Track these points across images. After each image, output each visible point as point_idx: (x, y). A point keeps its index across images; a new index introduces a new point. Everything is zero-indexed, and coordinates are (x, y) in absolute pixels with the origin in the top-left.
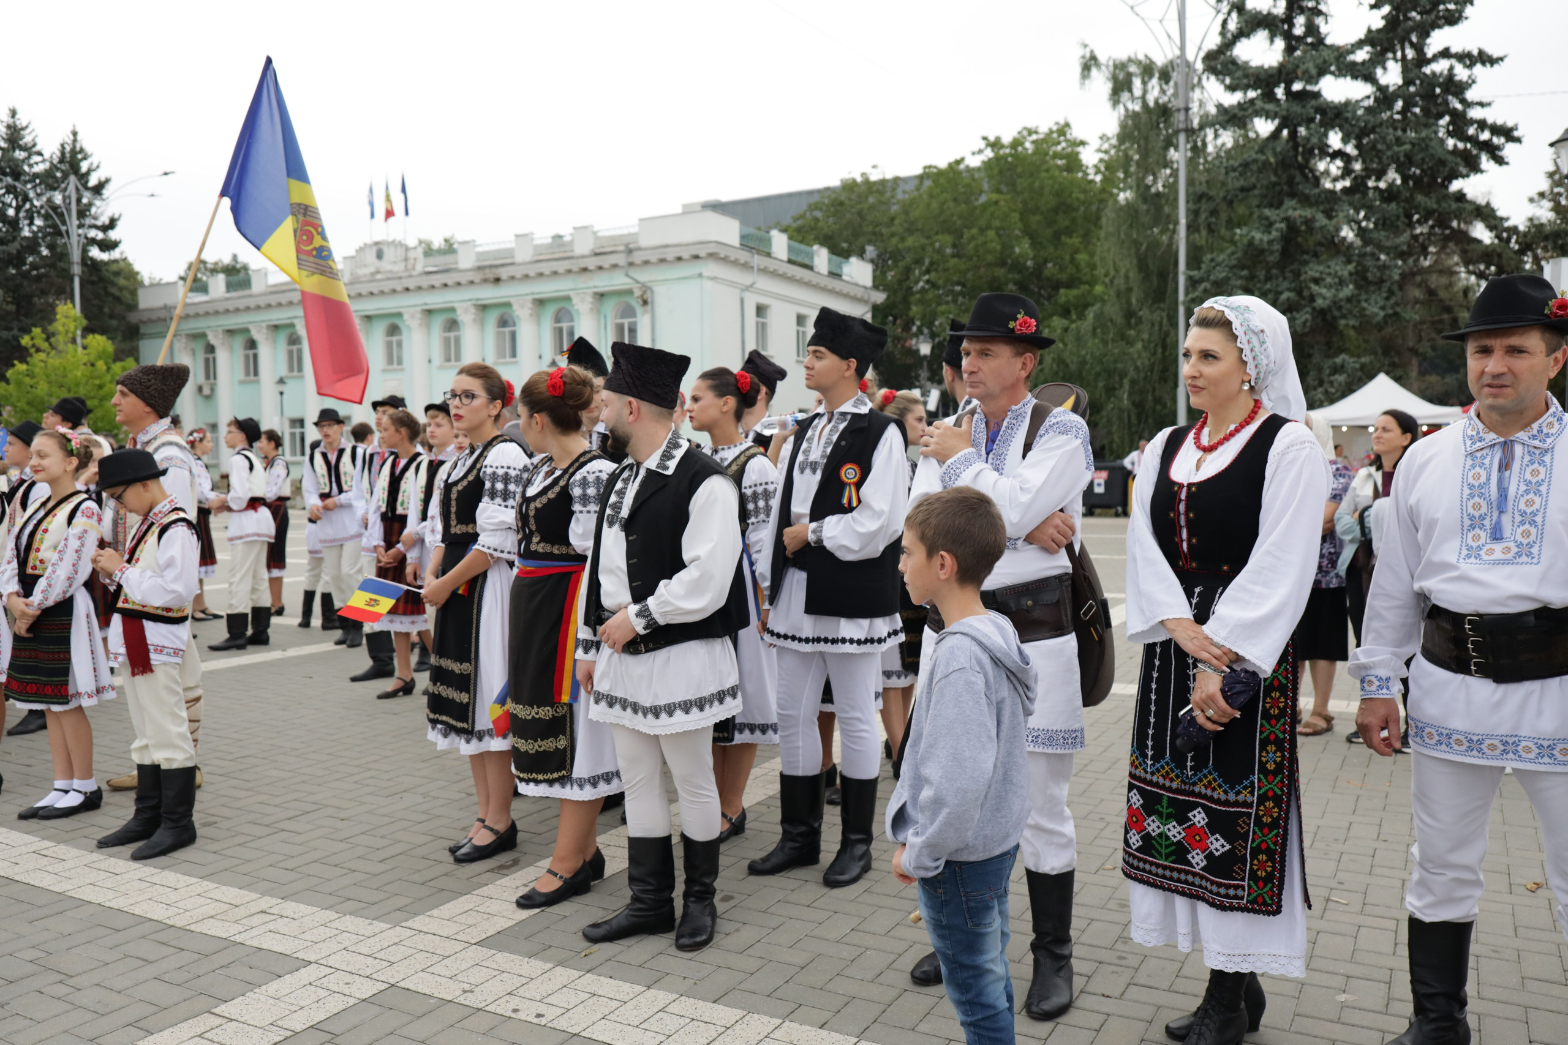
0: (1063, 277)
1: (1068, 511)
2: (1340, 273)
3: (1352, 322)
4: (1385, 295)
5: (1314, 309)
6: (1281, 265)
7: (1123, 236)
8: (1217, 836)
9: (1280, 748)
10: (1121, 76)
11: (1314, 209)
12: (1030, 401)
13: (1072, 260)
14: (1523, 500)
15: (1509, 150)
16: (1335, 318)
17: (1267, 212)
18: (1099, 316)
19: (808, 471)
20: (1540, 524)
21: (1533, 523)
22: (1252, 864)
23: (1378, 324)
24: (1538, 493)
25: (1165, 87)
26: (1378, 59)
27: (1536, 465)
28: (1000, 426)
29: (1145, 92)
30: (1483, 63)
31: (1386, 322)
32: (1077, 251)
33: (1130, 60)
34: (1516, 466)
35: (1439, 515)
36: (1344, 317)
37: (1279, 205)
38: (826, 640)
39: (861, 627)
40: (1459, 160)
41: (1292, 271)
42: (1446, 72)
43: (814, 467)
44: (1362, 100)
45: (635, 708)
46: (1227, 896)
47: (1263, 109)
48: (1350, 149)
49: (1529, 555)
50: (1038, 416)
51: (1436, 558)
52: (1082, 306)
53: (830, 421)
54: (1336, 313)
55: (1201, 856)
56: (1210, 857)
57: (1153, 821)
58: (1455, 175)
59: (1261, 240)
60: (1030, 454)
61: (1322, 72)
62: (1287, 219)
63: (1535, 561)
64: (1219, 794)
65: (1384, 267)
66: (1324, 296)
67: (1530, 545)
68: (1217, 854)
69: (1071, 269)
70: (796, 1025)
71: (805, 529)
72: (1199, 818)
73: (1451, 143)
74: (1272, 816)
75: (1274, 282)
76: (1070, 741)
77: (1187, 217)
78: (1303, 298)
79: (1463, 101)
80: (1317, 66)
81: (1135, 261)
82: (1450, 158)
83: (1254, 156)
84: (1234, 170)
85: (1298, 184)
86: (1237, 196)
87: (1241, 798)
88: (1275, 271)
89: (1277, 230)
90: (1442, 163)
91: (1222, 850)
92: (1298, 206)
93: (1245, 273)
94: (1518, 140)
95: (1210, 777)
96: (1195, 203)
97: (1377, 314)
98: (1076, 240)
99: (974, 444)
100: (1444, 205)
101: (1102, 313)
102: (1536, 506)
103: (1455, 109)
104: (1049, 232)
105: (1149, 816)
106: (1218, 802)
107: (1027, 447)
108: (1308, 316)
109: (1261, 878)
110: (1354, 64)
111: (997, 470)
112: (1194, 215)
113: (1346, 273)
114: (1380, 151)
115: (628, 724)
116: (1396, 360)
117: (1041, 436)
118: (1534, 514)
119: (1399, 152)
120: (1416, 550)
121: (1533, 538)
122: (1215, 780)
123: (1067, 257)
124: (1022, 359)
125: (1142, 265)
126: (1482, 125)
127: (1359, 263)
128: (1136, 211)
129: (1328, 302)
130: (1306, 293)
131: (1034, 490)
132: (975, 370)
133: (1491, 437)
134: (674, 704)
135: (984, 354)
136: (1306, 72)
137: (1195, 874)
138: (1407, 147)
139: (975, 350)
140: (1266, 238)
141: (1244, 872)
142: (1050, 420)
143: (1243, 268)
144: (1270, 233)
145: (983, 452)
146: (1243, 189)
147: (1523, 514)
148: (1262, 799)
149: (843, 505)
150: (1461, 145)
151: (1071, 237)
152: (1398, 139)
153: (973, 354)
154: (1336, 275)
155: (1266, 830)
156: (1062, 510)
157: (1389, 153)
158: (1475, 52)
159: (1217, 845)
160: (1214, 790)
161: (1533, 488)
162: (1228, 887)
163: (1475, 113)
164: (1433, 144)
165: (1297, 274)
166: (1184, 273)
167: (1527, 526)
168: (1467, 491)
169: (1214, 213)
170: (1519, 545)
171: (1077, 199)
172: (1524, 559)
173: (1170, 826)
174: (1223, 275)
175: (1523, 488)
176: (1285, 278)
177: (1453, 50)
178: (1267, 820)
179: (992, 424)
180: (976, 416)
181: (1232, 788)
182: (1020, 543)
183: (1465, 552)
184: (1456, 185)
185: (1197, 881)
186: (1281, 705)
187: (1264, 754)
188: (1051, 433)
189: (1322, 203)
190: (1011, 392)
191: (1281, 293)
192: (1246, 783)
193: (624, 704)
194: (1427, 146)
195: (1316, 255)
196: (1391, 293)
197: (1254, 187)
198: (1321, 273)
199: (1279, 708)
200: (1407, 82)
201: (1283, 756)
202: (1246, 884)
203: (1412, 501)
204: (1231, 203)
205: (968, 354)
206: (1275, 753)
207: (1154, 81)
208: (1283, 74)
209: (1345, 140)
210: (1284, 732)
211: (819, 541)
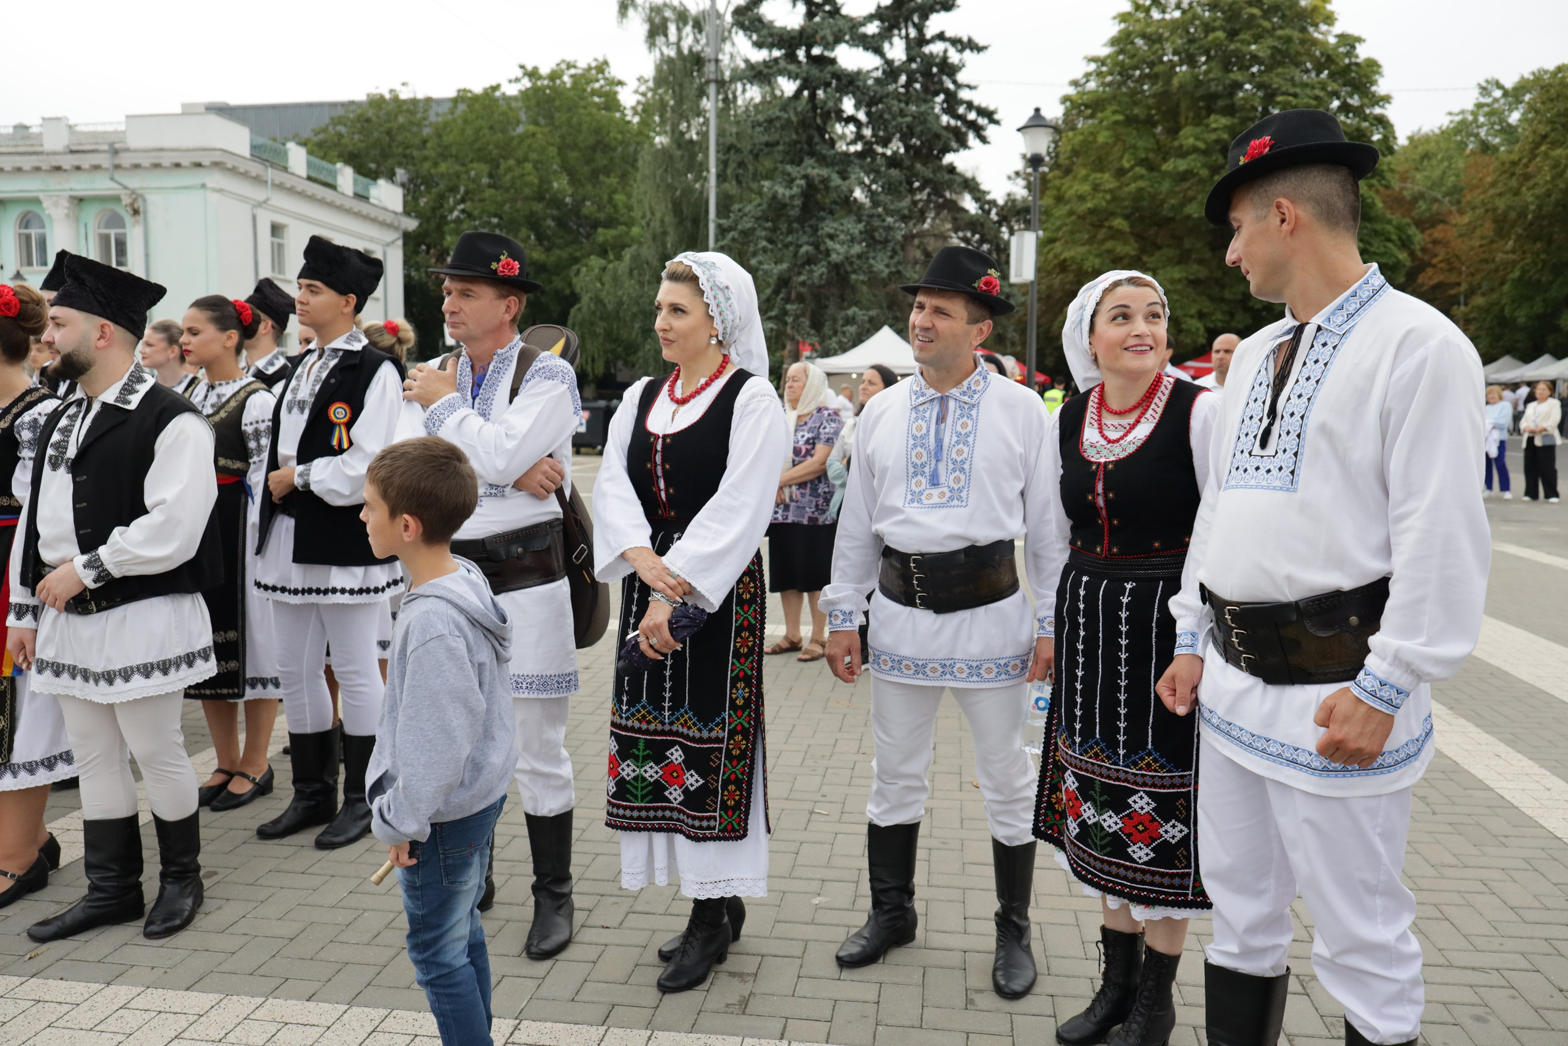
0: (602, 216)
1: (557, 456)
2: (851, 231)
3: (862, 277)
4: (889, 254)
5: (829, 263)
6: (802, 220)
7: (658, 180)
8: (692, 772)
9: (748, 684)
10: (657, 20)
11: (830, 169)
12: (517, 343)
13: (610, 200)
14: (955, 450)
15: (991, 131)
16: (847, 273)
17: (789, 168)
18: (635, 258)
19: (295, 410)
20: (967, 471)
21: (962, 470)
22: (723, 795)
23: (883, 279)
24: (966, 443)
25: (699, 37)
26: (886, 34)
27: (965, 419)
28: (485, 370)
29: (680, 39)
30: (972, 49)
31: (890, 279)
32: (615, 191)
33: (665, 5)
34: (950, 419)
35: (889, 463)
36: (855, 272)
37: (800, 163)
38: (318, 591)
39: (355, 576)
40: (951, 135)
41: (811, 226)
42: (941, 54)
43: (301, 405)
44: (872, 71)
45: (86, 675)
46: (701, 828)
47: (785, 69)
48: (862, 116)
49: (960, 498)
50: (525, 360)
51: (888, 503)
52: (618, 248)
53: (320, 357)
54: (849, 269)
55: (679, 791)
56: (686, 792)
57: (628, 766)
58: (947, 149)
59: (784, 195)
60: (516, 399)
61: (838, 40)
62: (806, 177)
63: (964, 504)
64: (694, 732)
65: (889, 228)
66: (838, 251)
67: (960, 490)
68: (692, 789)
69: (609, 209)
70: (281, 1001)
71: (293, 473)
72: (676, 755)
73: (945, 119)
74: (740, 749)
75: (795, 235)
76: (564, 685)
77: (717, 166)
78: (820, 252)
79: (955, 82)
80: (833, 34)
81: (670, 206)
82: (944, 133)
83: (778, 113)
84: (760, 125)
85: (817, 144)
86: (762, 150)
87: (713, 734)
88: (795, 225)
89: (798, 186)
90: (937, 136)
91: (696, 785)
92: (816, 165)
93: (769, 225)
94: (997, 122)
95: (686, 716)
96: (724, 154)
97: (882, 271)
98: (613, 180)
99: (459, 388)
100: (938, 175)
101: (639, 255)
102: (965, 455)
103: (948, 89)
104: (586, 170)
105: (623, 761)
106: (693, 739)
107: (514, 393)
108: (824, 270)
109: (731, 807)
110: (865, 36)
111: (483, 415)
112: (723, 164)
113: (856, 232)
114: (885, 120)
115: (78, 694)
116: (898, 314)
117: (527, 381)
118: (963, 462)
119: (901, 124)
120: (872, 495)
121: (962, 483)
122: (690, 719)
123: (605, 197)
124: (506, 302)
125: (677, 208)
126: (970, 105)
127: (868, 223)
128: (671, 158)
129: (841, 257)
130: (822, 248)
131: (520, 436)
132: (456, 310)
133: (931, 392)
134: (131, 668)
135: (465, 294)
136: (823, 38)
137: (672, 809)
138: (909, 119)
139: (456, 289)
140: (788, 193)
141: (716, 803)
142: (536, 365)
143: (767, 220)
144: (791, 188)
145: (469, 397)
146: (767, 144)
147: (955, 462)
148: (732, 734)
149: (332, 447)
150: (953, 122)
151: (609, 177)
152: (901, 111)
153: (454, 293)
154: (848, 233)
155: (735, 762)
156: (550, 456)
157: (894, 123)
158: (965, 39)
159: (692, 780)
160: (689, 728)
161: (963, 439)
162: (701, 819)
163: (964, 94)
164: (930, 118)
165: (815, 229)
166: (714, 221)
167: (958, 473)
168: (911, 442)
169: (741, 164)
170: (952, 490)
171: (615, 139)
172: (955, 502)
173: (647, 768)
174: (749, 225)
175: (955, 439)
176: (804, 232)
177: (948, 34)
178: (735, 752)
179: (477, 368)
180: (462, 358)
181: (705, 726)
182: (508, 490)
183: (909, 497)
184: (949, 158)
185: (675, 815)
186: (750, 644)
187: (734, 691)
188: (537, 378)
189: (837, 164)
190: (496, 335)
191: (801, 246)
192: (718, 720)
193: (73, 672)
194: (925, 120)
195: (831, 212)
196: (894, 252)
197: (777, 143)
198: (836, 229)
199: (748, 646)
200: (911, 59)
201: (751, 692)
202: (717, 814)
203: (869, 451)
204: (757, 157)
205: (449, 293)
206: (744, 689)
207: (688, 29)
208: (803, 38)
209: (857, 107)
210: (752, 669)
211: (307, 485)
